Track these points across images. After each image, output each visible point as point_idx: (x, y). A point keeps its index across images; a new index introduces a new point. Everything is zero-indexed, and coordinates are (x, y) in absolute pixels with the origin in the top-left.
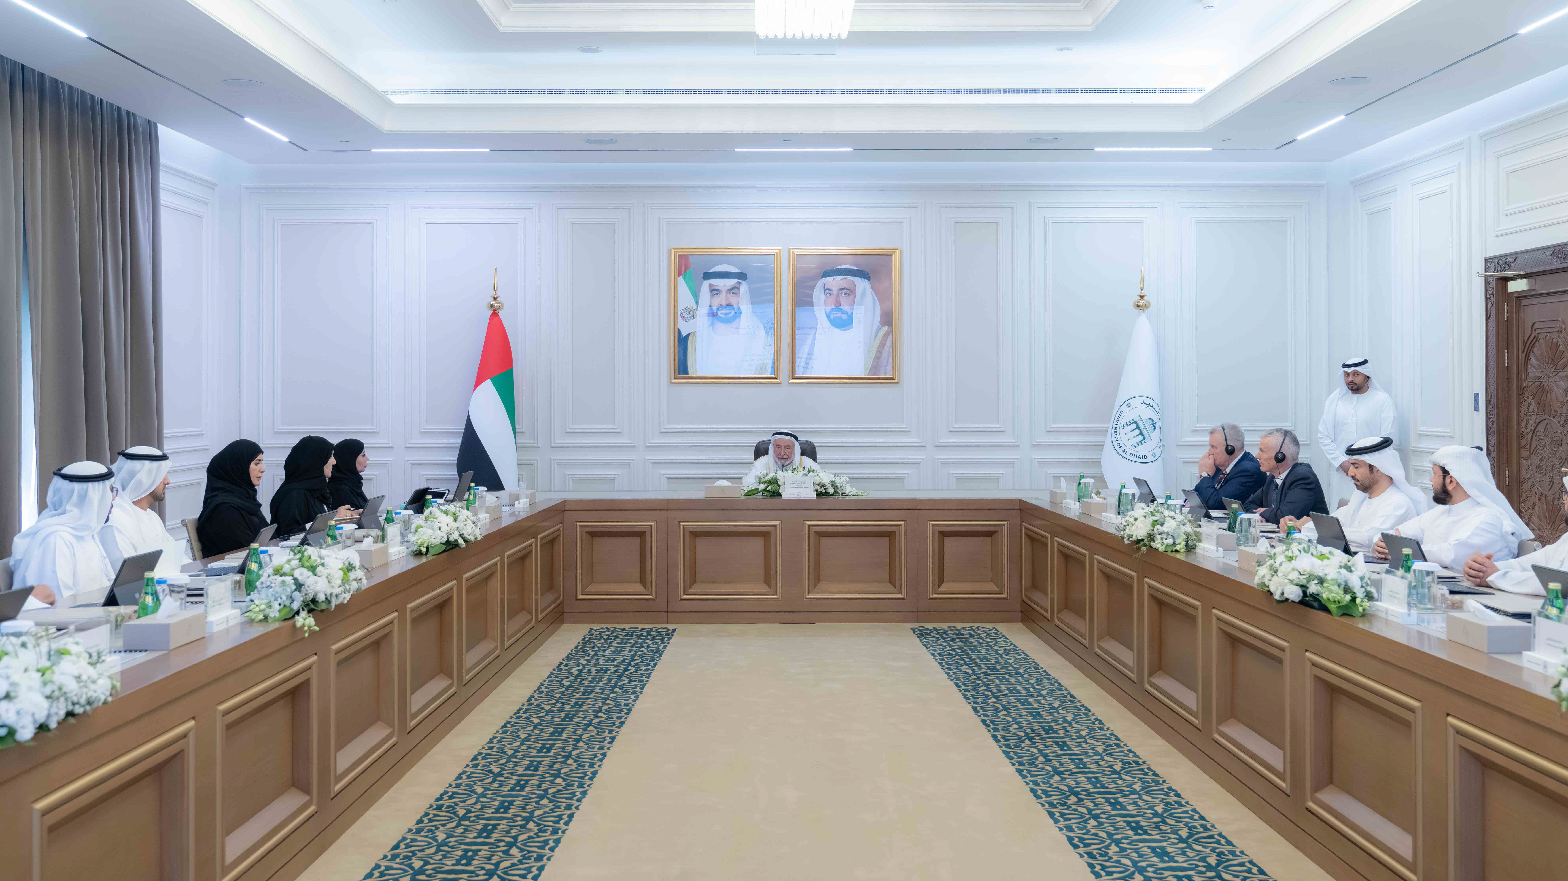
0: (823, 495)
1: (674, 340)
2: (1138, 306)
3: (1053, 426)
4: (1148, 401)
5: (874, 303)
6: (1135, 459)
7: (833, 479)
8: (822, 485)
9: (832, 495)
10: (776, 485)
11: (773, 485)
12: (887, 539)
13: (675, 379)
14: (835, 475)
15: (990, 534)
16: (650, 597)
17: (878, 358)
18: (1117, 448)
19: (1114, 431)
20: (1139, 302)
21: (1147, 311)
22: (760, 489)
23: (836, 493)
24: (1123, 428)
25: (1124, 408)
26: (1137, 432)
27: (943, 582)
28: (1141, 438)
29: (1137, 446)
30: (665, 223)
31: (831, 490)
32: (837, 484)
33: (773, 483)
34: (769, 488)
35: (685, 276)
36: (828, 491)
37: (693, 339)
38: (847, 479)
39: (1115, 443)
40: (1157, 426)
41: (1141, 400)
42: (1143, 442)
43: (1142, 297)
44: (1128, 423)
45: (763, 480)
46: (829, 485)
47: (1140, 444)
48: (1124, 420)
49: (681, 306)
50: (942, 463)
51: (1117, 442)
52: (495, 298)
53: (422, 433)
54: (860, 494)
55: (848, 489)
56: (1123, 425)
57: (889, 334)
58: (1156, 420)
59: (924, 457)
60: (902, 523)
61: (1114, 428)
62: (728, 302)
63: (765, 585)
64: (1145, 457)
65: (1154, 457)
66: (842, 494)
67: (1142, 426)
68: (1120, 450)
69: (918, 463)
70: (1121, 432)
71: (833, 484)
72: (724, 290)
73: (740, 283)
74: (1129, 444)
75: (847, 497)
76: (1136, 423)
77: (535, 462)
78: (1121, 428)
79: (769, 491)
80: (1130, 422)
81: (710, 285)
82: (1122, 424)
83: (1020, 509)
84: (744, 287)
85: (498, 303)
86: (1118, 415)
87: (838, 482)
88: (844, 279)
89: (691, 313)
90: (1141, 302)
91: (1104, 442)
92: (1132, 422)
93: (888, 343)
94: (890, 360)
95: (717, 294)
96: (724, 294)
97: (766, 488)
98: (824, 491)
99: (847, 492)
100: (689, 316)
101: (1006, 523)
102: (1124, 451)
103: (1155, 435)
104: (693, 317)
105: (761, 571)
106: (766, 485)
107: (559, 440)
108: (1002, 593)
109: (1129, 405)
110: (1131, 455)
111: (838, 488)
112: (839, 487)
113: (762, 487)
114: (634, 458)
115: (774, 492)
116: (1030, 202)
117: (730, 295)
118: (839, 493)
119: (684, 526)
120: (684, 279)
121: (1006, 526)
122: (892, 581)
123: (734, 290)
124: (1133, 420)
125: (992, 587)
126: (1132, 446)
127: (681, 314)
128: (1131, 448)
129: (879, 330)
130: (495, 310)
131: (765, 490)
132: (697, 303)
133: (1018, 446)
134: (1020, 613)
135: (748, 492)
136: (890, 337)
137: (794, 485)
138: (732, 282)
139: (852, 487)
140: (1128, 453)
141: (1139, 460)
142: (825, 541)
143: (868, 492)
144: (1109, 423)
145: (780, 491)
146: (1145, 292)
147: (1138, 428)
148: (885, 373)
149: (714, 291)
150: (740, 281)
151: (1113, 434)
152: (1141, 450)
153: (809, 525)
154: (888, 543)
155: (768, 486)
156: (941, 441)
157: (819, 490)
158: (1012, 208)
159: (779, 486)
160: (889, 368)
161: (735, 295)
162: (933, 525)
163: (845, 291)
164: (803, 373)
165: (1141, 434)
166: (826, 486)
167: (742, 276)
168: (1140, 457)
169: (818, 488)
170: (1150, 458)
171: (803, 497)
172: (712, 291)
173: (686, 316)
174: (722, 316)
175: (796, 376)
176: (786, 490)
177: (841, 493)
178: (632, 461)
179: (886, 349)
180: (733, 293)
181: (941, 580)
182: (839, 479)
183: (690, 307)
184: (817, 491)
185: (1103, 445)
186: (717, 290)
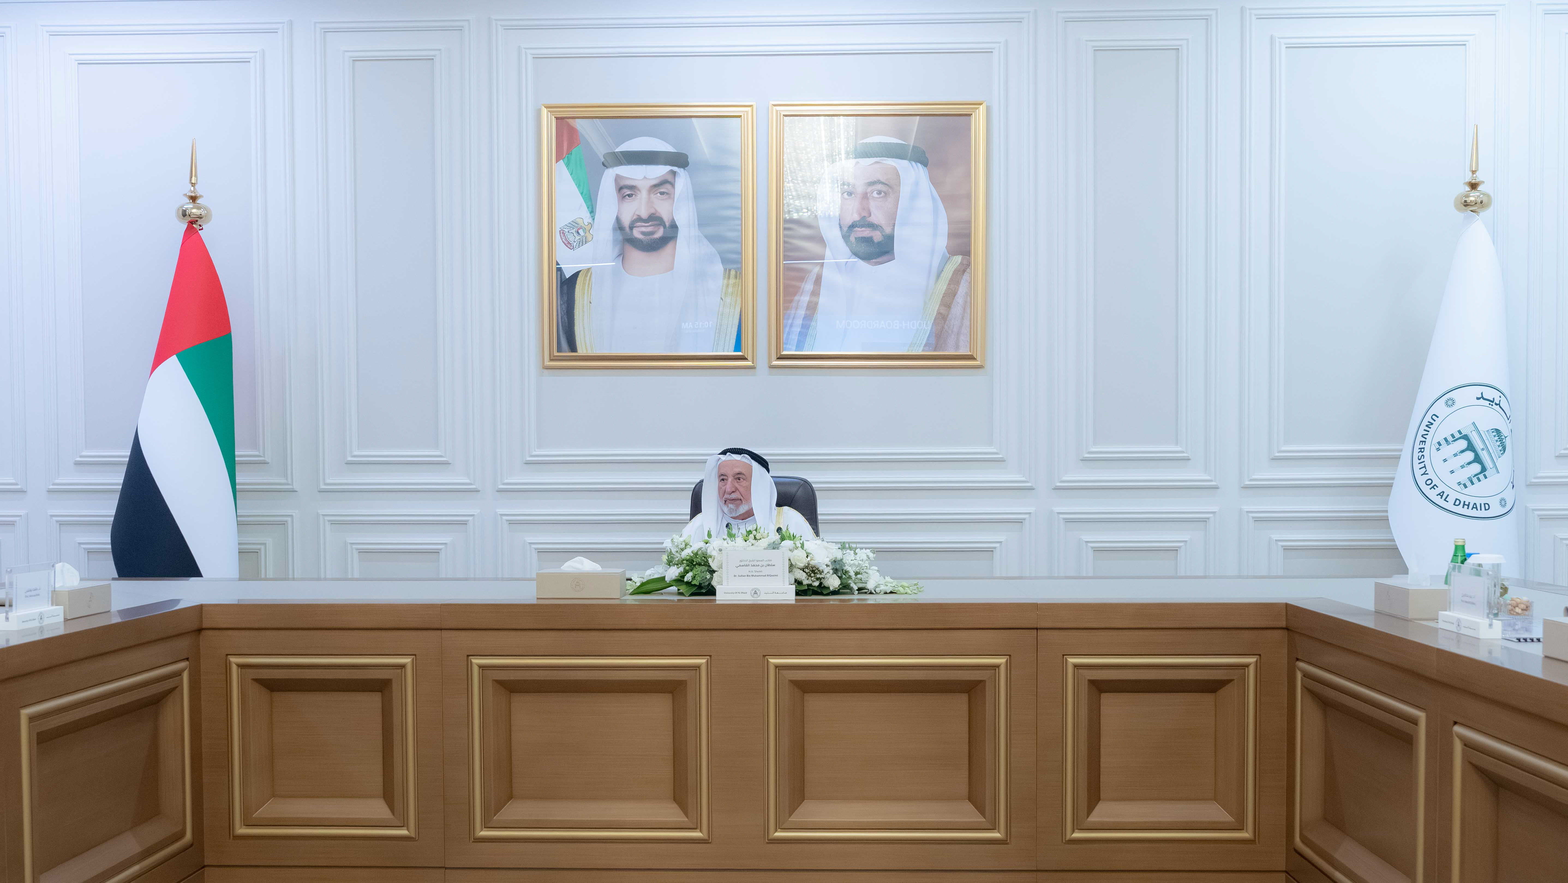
0: (815, 593)
1: (550, 287)
2: (1466, 204)
3: (1283, 448)
4: (1489, 393)
5: (936, 211)
6: (1465, 511)
7: (839, 555)
8: (812, 570)
9: (835, 593)
10: (705, 568)
11: (698, 569)
12: (964, 697)
13: (551, 360)
14: (843, 546)
15: (1211, 687)
16: (403, 832)
17: (942, 318)
18: (1426, 489)
19: (1416, 454)
20: (1467, 196)
21: (1486, 214)
22: (667, 579)
23: (845, 588)
24: (1438, 449)
25: (1440, 408)
26: (1470, 456)
27: (1099, 799)
28: (1476, 468)
29: (1468, 484)
30: (530, 57)
31: (833, 582)
32: (847, 568)
33: (700, 564)
34: (688, 577)
35: (569, 160)
36: (826, 583)
37: (584, 284)
38: (871, 555)
39: (1421, 480)
40: (1508, 442)
41: (1477, 391)
42: (1481, 476)
43: (1474, 186)
44: (1450, 439)
45: (677, 557)
46: (827, 570)
47: (1475, 480)
48: (1441, 431)
49: (562, 219)
50: (1067, 521)
51: (1426, 477)
52: (193, 199)
53: (77, 464)
54: (901, 589)
55: (873, 580)
56: (1439, 444)
57: (964, 271)
58: (1505, 432)
59: (1031, 509)
60: (1001, 661)
61: (1416, 450)
62: (653, 211)
63: (675, 805)
64: (1487, 506)
65: (1504, 506)
66: (859, 589)
67: (1478, 444)
68: (1432, 494)
69: (1020, 522)
70: (1434, 458)
71: (838, 569)
72: (644, 186)
73: (674, 173)
74: (1452, 480)
75: (871, 599)
76: (1466, 437)
77: (289, 519)
78: (1434, 449)
79: (688, 584)
80: (1453, 436)
81: (618, 178)
82: (1435, 441)
83: (1287, 629)
84: (683, 181)
85: (199, 208)
86: (1425, 422)
87: (851, 560)
88: (877, 162)
89: (581, 231)
90: (1473, 197)
91: (1393, 479)
92: (1457, 435)
93: (962, 290)
94: (967, 322)
95: (629, 196)
96: (643, 194)
97: (683, 577)
98: (816, 584)
99: (870, 586)
100: (578, 238)
101: (1252, 660)
102: (1441, 494)
103: (1504, 462)
104: (583, 242)
105: (666, 771)
106: (681, 569)
107: (333, 480)
108: (1241, 829)
109: (1450, 403)
110: (1457, 502)
111: (850, 577)
112: (852, 574)
113: (673, 573)
114: (476, 511)
115: (700, 587)
116: (1242, 9)
117: (656, 198)
118: (851, 589)
119: (481, 667)
120: (568, 165)
121: (1252, 669)
122: (975, 798)
123: (663, 186)
124: (1460, 432)
125: (1214, 812)
126: (1459, 484)
127: (562, 233)
128: (1458, 488)
129: (945, 261)
130: (191, 223)
131: (680, 580)
132: (592, 212)
133: (1216, 488)
134: (1283, 875)
135: (643, 584)
136: (966, 277)
137: (745, 571)
138: (660, 171)
139: (882, 573)
140: (1451, 500)
141: (1474, 513)
142: (816, 703)
143: (921, 583)
144: (1402, 439)
145: (714, 583)
146: (1480, 177)
147: (1471, 447)
148: (957, 347)
149: (625, 191)
150: (675, 169)
151: (1416, 461)
152: (1478, 492)
153: (778, 667)
154: (965, 707)
155: (687, 572)
156: (1065, 478)
157: (805, 582)
158: (1207, 19)
159: (712, 572)
160: (964, 339)
161: (664, 197)
162: (1076, 666)
163: (879, 187)
164: (799, 347)
165: (1477, 459)
166: (821, 572)
167: (679, 160)
168: (1475, 507)
169: (802, 576)
170: (1496, 510)
171: (765, 598)
172: (620, 189)
173: (571, 238)
174: (640, 236)
175: (785, 353)
176: (725, 583)
177: (856, 588)
178: (470, 518)
179: (959, 299)
180: (662, 193)
181: (1094, 797)
182: (852, 556)
183: (580, 221)
184: (798, 582)
185: (1391, 486)
186: (632, 188)
